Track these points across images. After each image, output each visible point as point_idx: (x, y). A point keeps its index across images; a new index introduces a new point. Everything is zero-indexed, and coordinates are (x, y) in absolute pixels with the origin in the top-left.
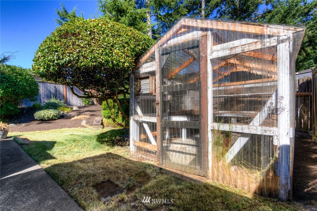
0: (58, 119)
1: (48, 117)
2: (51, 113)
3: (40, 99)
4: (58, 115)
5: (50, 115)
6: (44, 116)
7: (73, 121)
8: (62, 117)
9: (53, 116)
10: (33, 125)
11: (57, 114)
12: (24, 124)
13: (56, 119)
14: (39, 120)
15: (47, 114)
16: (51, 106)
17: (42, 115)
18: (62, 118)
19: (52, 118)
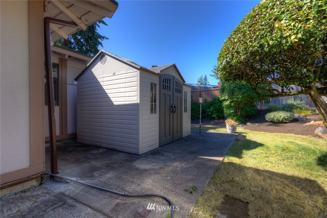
0: (290, 122)
1: (277, 119)
2: (281, 115)
3: (279, 100)
4: (290, 118)
5: (280, 117)
6: (273, 118)
7: (307, 126)
8: (295, 120)
9: (283, 119)
10: (263, 126)
11: (288, 116)
12: (257, 124)
13: (287, 123)
14: (269, 122)
15: (276, 116)
16: (287, 108)
17: (272, 116)
18: (295, 122)
19: (282, 120)
